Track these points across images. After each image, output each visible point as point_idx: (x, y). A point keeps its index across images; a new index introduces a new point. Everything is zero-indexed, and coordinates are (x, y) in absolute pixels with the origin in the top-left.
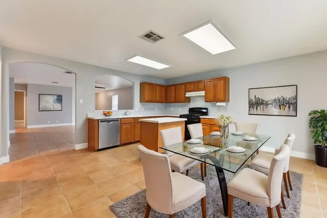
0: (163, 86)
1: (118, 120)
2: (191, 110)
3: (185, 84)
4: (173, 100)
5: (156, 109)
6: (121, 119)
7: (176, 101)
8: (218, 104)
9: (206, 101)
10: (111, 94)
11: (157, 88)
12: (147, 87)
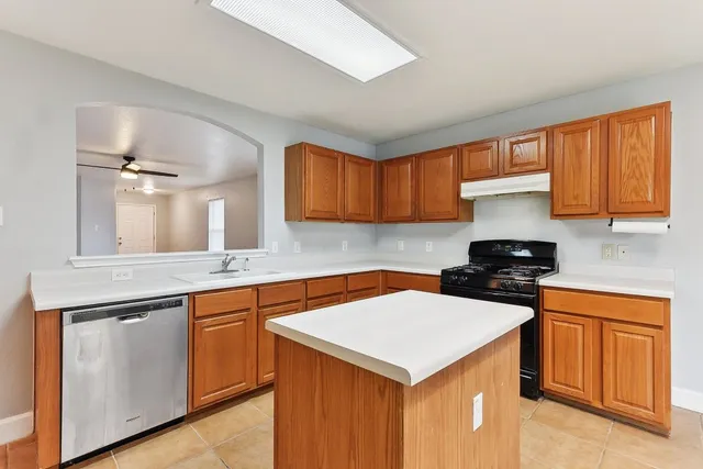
0: (367, 162)
1: (179, 303)
2: (478, 250)
3: (458, 150)
4: (408, 211)
5: (345, 244)
6: (192, 296)
7: (418, 216)
8: (620, 226)
9: (555, 216)
10: (204, 196)
11: (350, 168)
12: (311, 161)
